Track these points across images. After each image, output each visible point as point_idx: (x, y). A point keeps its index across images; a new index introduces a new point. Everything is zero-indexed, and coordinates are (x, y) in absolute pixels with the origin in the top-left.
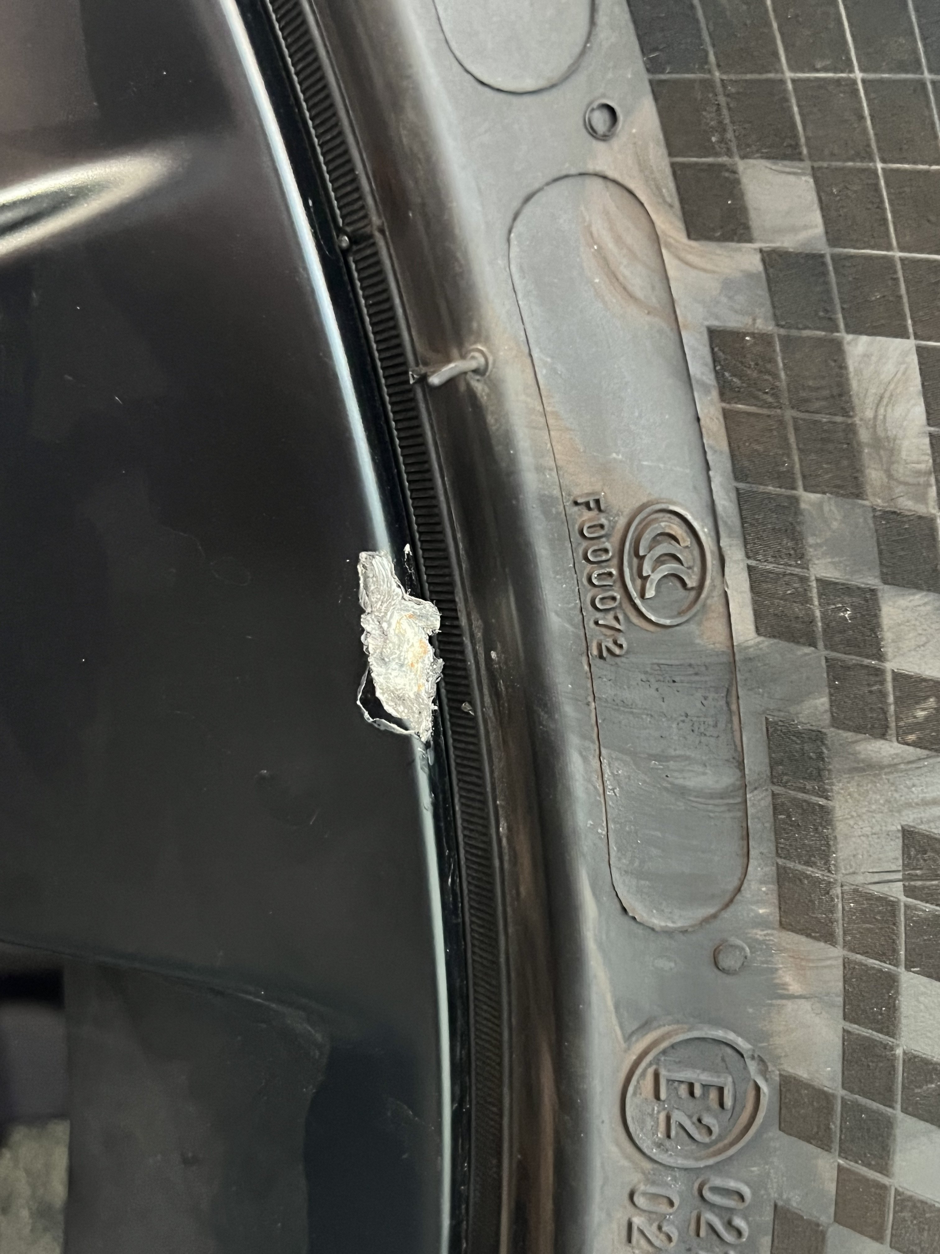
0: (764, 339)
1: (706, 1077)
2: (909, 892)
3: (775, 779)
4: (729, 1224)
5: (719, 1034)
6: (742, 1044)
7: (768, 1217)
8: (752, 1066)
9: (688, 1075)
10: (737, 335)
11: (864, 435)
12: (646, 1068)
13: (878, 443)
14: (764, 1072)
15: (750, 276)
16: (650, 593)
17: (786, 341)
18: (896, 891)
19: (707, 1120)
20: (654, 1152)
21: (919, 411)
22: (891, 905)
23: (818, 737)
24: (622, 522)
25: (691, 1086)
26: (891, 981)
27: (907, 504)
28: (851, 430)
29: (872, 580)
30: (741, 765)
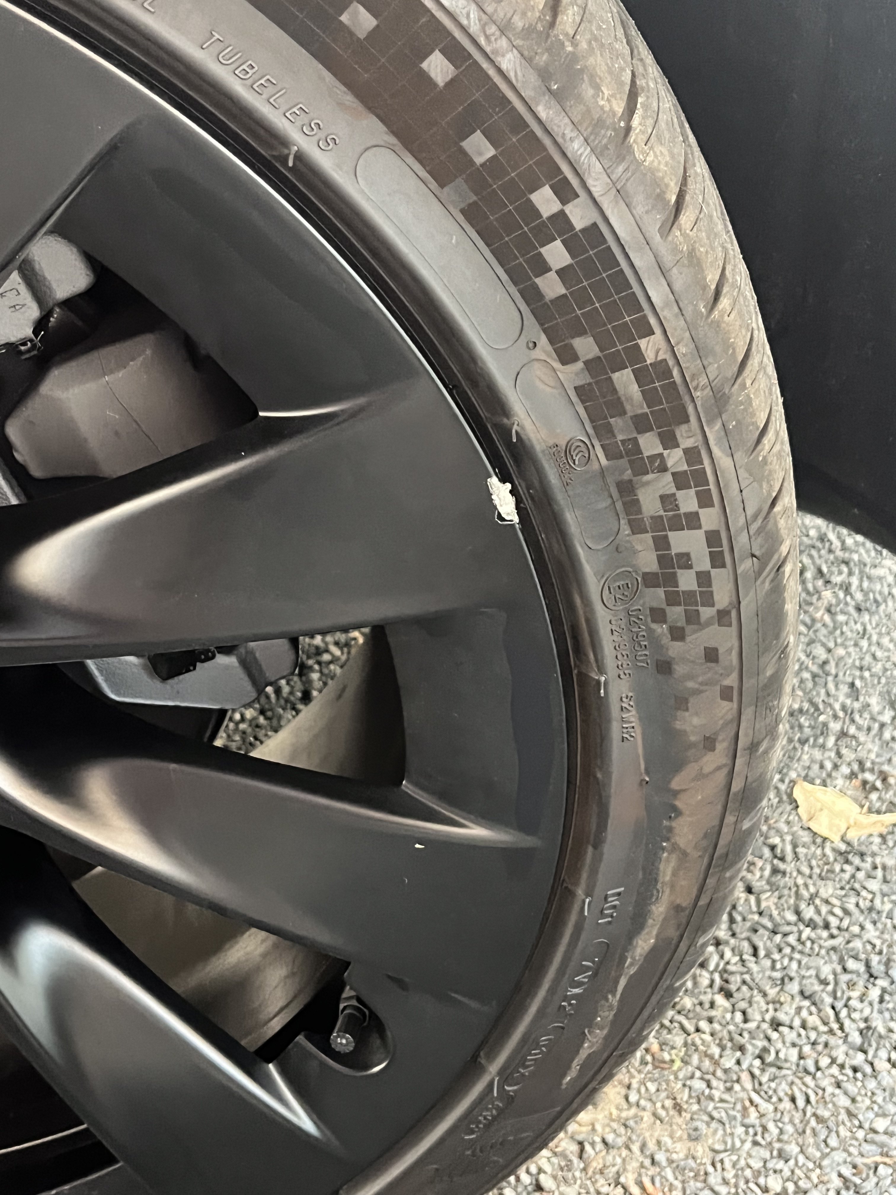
0: (590, 384)
1: (622, 583)
2: (665, 511)
3: (621, 497)
4: (639, 619)
5: (623, 569)
6: (630, 570)
7: (648, 612)
8: (634, 574)
9: (618, 584)
10: (582, 386)
11: (623, 399)
12: (606, 587)
13: (627, 400)
14: (637, 574)
15: (583, 369)
16: (577, 463)
17: (597, 383)
18: (662, 513)
19: (626, 593)
20: (613, 608)
21: (636, 386)
22: (661, 517)
23: (630, 481)
24: (564, 448)
25: (619, 587)
26: (666, 537)
27: (640, 412)
28: (619, 398)
29: (635, 435)
30: (611, 497)
